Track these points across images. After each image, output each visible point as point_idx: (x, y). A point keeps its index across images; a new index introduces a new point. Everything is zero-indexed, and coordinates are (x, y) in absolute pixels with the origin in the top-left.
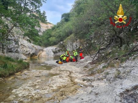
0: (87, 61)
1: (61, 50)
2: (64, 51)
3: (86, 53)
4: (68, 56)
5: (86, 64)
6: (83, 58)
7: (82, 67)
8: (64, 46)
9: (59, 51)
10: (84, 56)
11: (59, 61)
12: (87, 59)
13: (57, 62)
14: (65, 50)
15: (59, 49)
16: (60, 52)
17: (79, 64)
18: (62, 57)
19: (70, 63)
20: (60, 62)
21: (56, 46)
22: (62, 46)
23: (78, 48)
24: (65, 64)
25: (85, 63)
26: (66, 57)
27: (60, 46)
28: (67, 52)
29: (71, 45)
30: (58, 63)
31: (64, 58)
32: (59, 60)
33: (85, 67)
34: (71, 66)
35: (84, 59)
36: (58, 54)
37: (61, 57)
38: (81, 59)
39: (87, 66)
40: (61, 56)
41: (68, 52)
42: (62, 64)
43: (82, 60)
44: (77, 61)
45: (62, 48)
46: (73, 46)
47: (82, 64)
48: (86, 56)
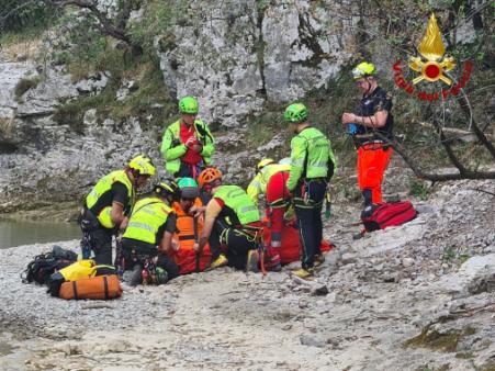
0: (451, 257)
1: (102, 103)
2: (140, 112)
3: (448, 142)
4: (187, 183)
5: (443, 304)
6: (402, 214)
7: (387, 335)
8: (136, 52)
9: (69, 116)
10: (416, 191)
11: (71, 258)
12: (457, 226)
13: (43, 273)
14: (157, 110)
15: (63, 86)
16: (80, 130)
17: (345, 296)
18: (105, 200)
19: (221, 282)
20: (79, 270)
21: (34, 47)
22: (114, 43)
23: (329, 71)
24: (155, 292)
25: (426, 283)
26: (172, 196)
27: (86, 53)
28: (175, 127)
29: (232, 39)
30: (56, 289)
31: (146, 220)
32: (74, 246)
33: (431, 339)
34: (238, 332)
35: (412, 230)
36: (55, 161)
37: (91, 201)
38: (372, 224)
39: (460, 323)
40: (103, 186)
41: (187, 129)
42: (111, 295)
43: (391, 239)
44: (312, 251)
45: (116, 82)
46: (259, 46)
47: (384, 299)
48: (445, 189)
